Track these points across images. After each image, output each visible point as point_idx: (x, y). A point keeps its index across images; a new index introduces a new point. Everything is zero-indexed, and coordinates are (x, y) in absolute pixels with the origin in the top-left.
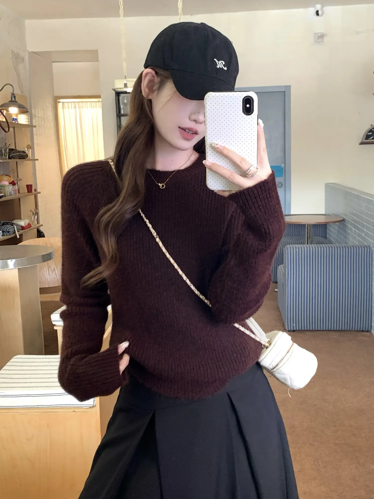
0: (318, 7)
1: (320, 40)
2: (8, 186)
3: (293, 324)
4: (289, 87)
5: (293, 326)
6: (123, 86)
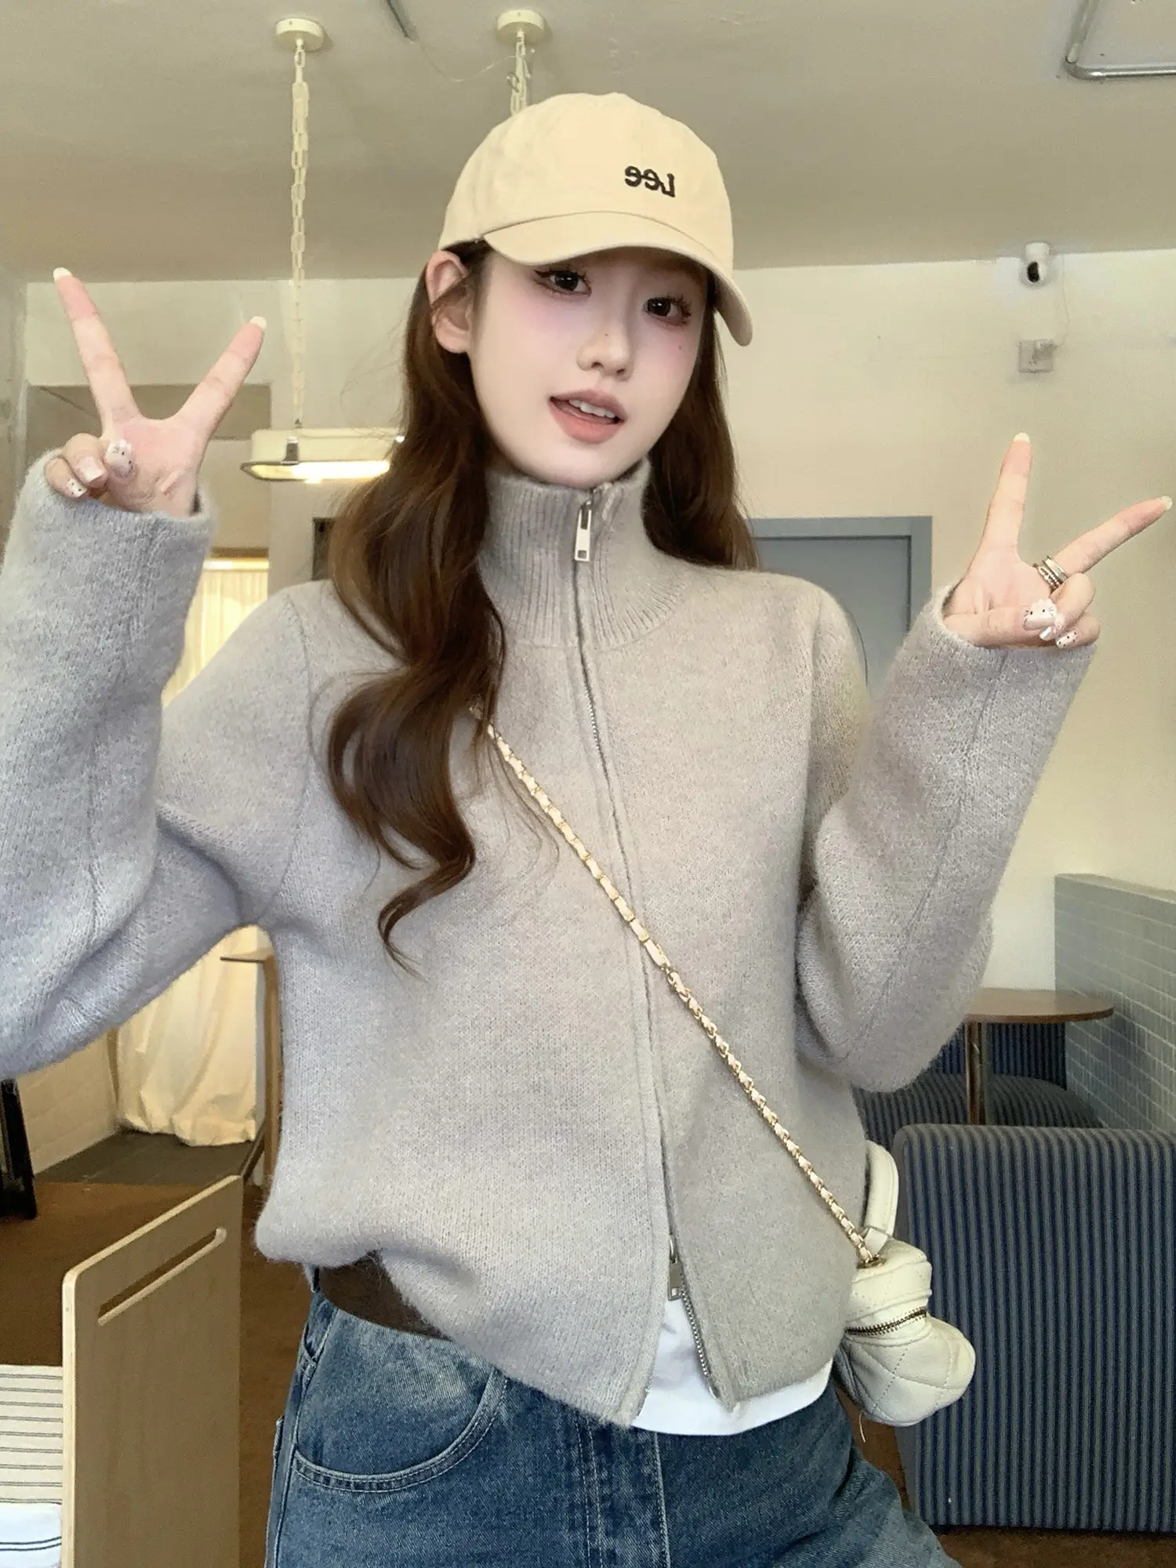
0: (1036, 251)
1: (1041, 365)
3: (947, 1495)
4: (924, 524)
5: (947, 1506)
6: (281, 454)
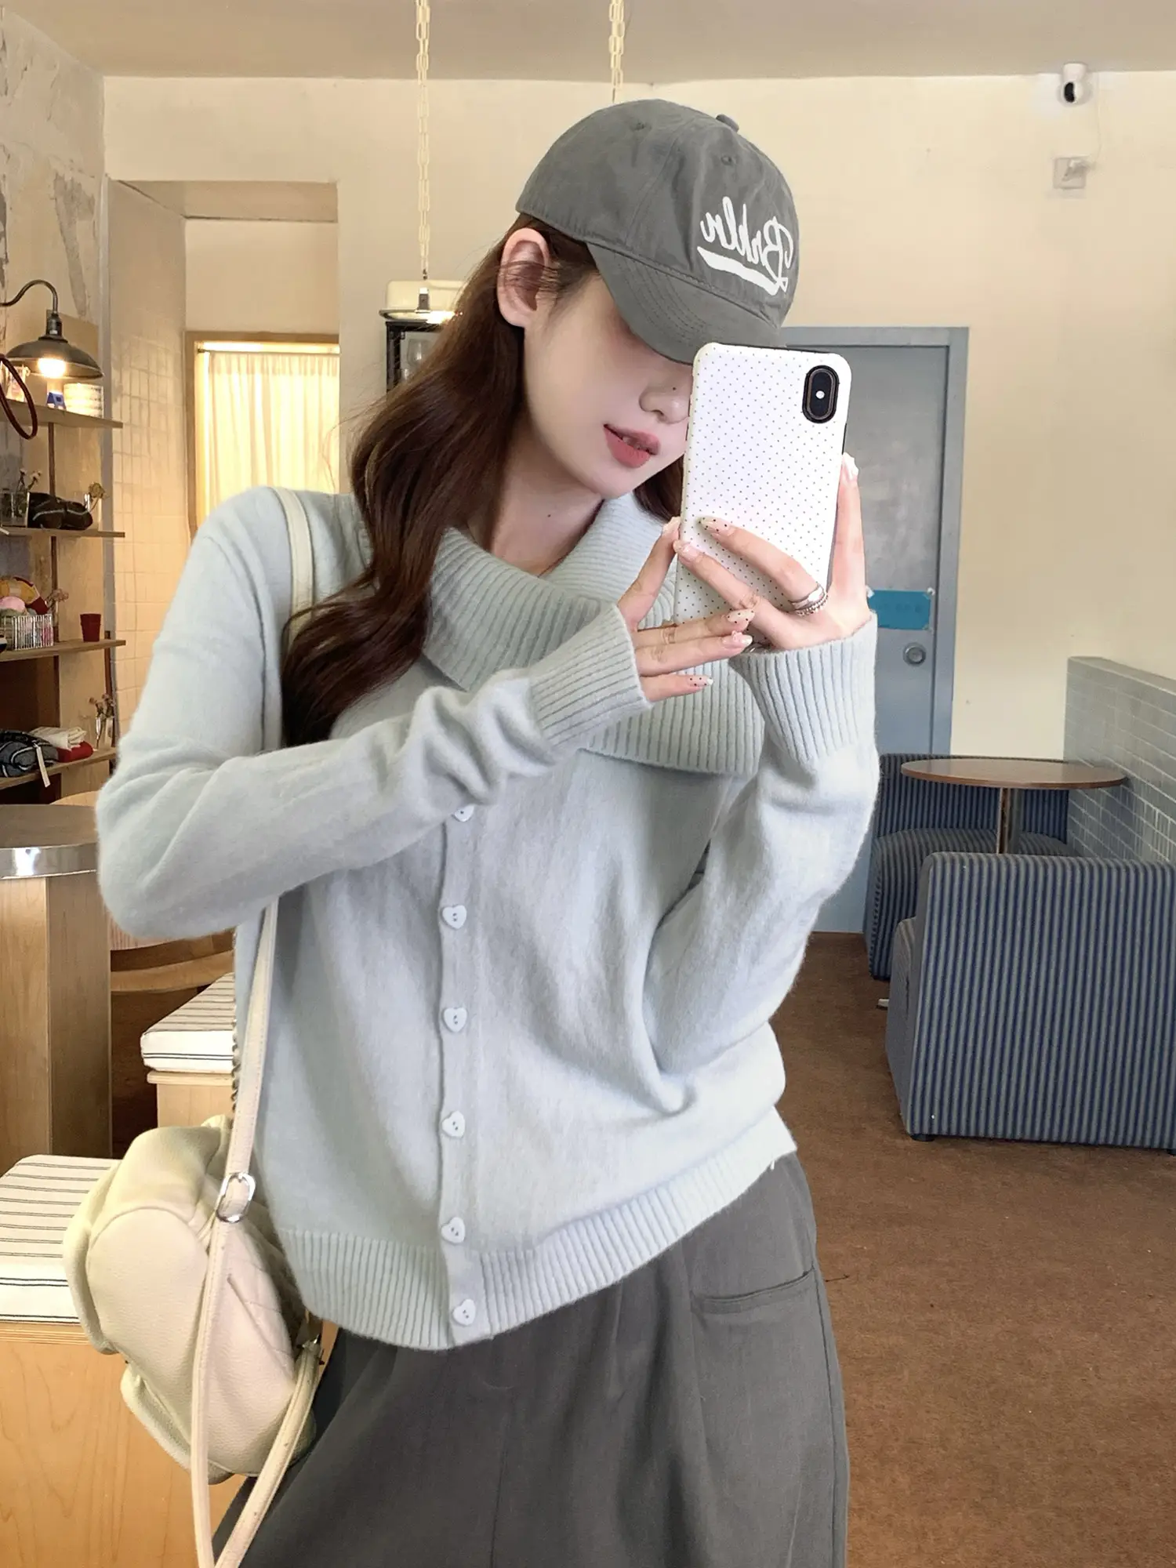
0: (1073, 72)
1: (1074, 182)
2: (23, 614)
3: (931, 1113)
4: (963, 333)
5: (931, 1120)
6: (416, 303)
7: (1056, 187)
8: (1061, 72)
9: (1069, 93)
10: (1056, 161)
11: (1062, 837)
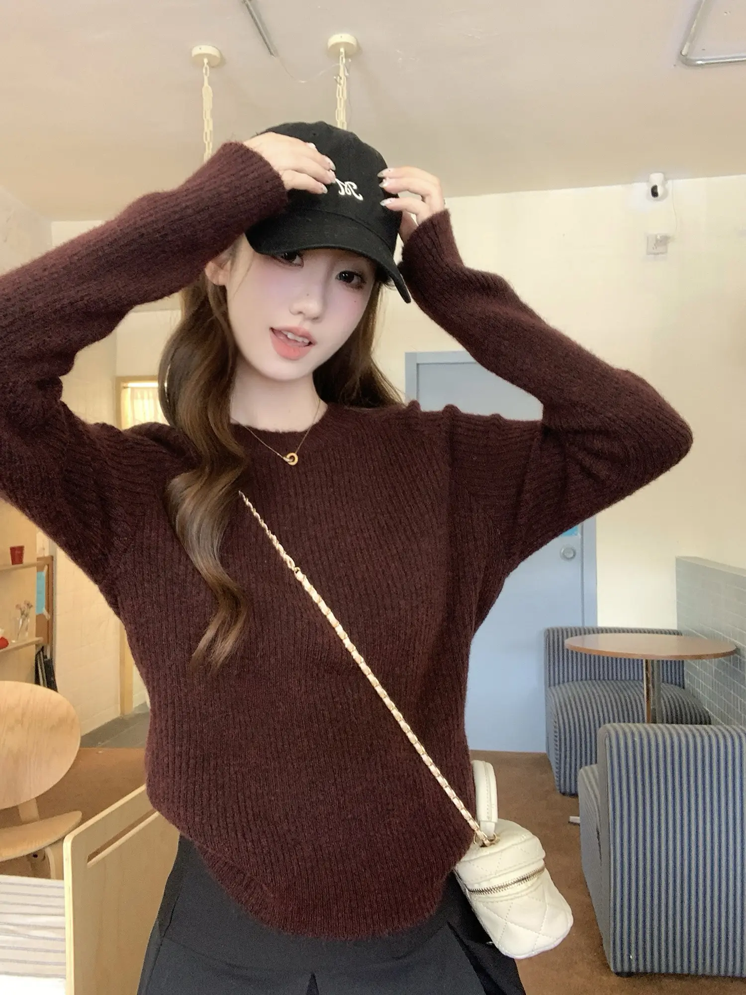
0: (656, 179)
1: (660, 249)
3: (630, 954)
5: (630, 960)
7: (649, 253)
8: (648, 181)
9: (654, 193)
10: (648, 238)
11: (681, 683)
